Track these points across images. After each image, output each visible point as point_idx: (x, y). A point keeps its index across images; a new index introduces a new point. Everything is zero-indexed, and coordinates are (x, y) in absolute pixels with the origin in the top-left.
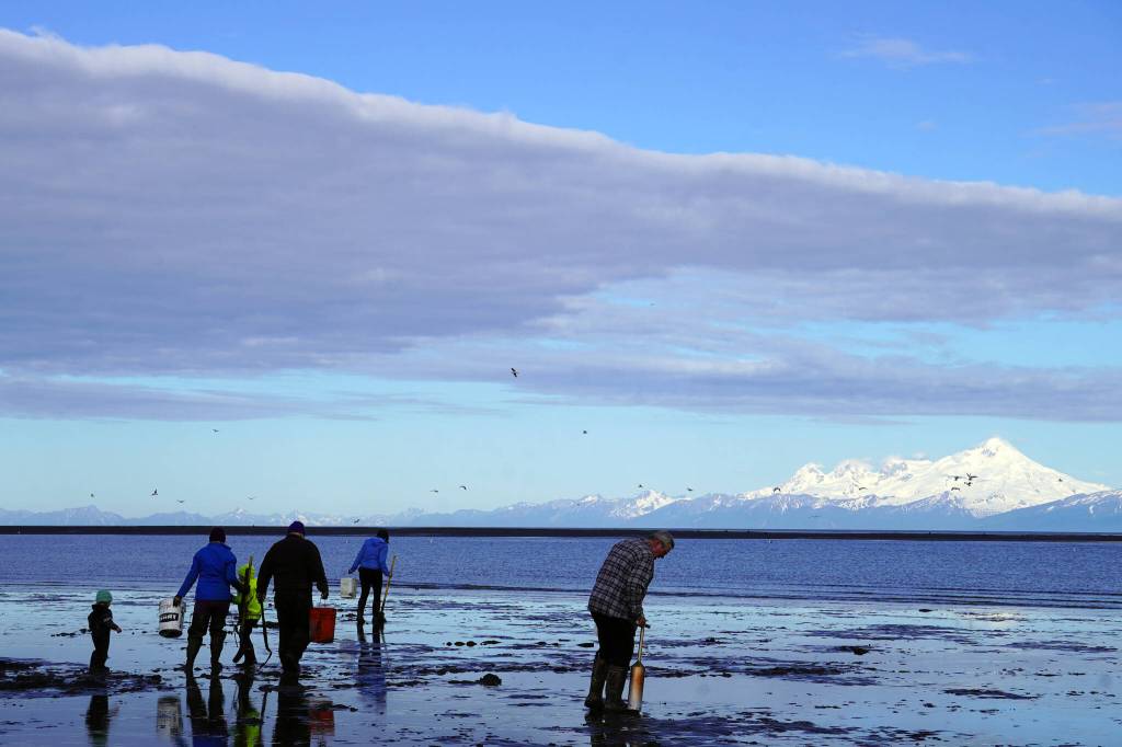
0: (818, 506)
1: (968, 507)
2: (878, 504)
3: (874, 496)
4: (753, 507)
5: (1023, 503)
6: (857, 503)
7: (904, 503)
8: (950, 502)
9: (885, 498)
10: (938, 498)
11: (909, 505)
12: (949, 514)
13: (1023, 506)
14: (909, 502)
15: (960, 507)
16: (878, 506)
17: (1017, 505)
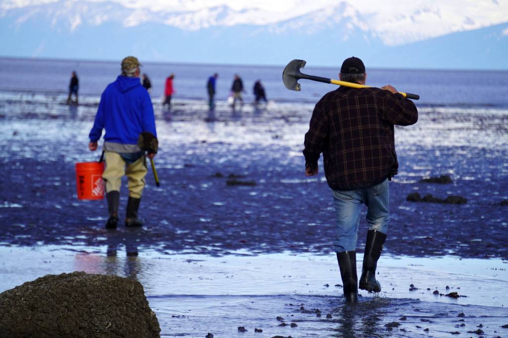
0: (132, 21)
1: (380, 28)
2: (233, 20)
3: (225, 8)
4: (21, 20)
5: (469, 21)
6: (197, 18)
7: (274, 19)
8: (348, 18)
9: (244, 11)
10: (329, 12)
11: (281, 24)
12: (346, 38)
13: (468, 27)
14: (283, 17)
15: (364, 27)
16: (232, 23)
17: (458, 24)
